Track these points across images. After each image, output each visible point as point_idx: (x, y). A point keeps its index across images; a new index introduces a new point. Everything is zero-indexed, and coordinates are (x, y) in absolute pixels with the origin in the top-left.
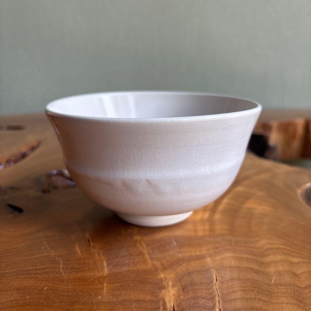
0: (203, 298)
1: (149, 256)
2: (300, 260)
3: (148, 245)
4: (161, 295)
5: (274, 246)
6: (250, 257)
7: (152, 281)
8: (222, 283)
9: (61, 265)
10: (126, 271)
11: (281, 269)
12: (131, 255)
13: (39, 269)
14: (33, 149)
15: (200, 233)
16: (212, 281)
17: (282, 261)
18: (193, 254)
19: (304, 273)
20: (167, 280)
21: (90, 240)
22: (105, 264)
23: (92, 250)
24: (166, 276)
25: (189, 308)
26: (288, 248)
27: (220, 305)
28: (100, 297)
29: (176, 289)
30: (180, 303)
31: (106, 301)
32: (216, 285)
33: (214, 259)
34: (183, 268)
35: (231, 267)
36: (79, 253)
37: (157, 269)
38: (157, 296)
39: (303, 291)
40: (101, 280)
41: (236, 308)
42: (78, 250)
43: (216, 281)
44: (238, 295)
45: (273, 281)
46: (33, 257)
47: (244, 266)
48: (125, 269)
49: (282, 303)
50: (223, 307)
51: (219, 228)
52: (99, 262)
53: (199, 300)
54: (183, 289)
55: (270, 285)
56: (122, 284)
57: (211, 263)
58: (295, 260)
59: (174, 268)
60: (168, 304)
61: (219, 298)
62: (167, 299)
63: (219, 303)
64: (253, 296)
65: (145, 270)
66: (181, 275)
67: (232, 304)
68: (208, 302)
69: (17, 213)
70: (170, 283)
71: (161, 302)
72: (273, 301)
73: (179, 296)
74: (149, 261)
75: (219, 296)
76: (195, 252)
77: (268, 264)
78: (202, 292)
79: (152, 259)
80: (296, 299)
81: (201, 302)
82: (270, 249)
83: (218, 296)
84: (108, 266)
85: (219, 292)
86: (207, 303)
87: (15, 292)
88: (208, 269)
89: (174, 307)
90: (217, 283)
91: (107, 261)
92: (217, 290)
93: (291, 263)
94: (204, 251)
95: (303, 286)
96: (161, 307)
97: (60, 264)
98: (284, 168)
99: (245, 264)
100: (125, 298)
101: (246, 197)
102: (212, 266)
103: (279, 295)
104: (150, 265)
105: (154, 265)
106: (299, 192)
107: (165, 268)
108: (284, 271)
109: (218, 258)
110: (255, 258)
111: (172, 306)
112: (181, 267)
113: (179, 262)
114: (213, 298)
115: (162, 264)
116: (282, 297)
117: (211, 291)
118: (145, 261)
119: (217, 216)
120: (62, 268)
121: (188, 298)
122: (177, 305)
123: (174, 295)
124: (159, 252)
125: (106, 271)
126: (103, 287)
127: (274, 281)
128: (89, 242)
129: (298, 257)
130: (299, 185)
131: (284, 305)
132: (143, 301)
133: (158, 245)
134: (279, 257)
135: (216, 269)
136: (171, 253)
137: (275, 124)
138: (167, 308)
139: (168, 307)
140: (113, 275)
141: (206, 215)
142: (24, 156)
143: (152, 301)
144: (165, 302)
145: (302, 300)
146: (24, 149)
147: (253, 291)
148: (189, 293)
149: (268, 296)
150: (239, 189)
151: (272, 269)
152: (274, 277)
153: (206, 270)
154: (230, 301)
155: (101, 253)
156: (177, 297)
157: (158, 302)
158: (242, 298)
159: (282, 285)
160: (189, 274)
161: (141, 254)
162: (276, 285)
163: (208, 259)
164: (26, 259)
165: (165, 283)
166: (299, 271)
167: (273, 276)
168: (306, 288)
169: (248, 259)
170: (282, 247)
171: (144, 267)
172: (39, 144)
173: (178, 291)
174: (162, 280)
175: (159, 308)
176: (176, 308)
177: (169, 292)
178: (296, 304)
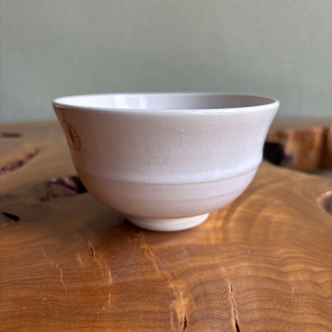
0: (217, 309)
1: (158, 265)
2: (322, 269)
3: (156, 254)
4: (171, 305)
5: (293, 255)
6: (268, 266)
7: (161, 291)
8: (238, 293)
9: (61, 275)
10: (133, 282)
11: (301, 278)
12: (138, 264)
13: (37, 279)
14: (31, 156)
15: (213, 242)
16: (227, 292)
17: (302, 270)
18: (206, 263)
19: (326, 282)
20: (178, 290)
21: (93, 249)
22: (110, 274)
23: (95, 259)
24: (177, 286)
25: (203, 319)
27: (236, 316)
28: (104, 308)
29: (187, 299)
30: (192, 314)
31: (110, 312)
32: (231, 296)
33: (229, 268)
34: (194, 278)
35: (247, 277)
36: (82, 263)
37: (166, 279)
38: (166, 307)
39: (326, 301)
40: (105, 290)
41: (254, 319)
42: (80, 259)
43: (232, 291)
44: (255, 306)
45: (293, 291)
46: (30, 267)
47: (262, 275)
48: (132, 278)
49: (303, 314)
50: (239, 318)
51: (233, 236)
52: (103, 272)
53: (213, 311)
54: (195, 300)
55: (290, 295)
56: (128, 294)
57: (226, 273)
58: (316, 269)
59: (186, 278)
60: (179, 315)
61: (235, 309)
62: (178, 310)
63: (235, 314)
64: (272, 307)
65: (153, 280)
66: (193, 285)
67: (249, 315)
68: (223, 313)
69: (13, 221)
70: (181, 293)
71: (172, 313)
72: (294, 312)
73: (191, 307)
74: (158, 270)
75: (235, 306)
76: (207, 261)
77: (286, 274)
78: (217, 303)
79: (160, 268)
80: (319, 309)
81: (216, 313)
82: (289, 258)
83: (234, 306)
84: (113, 275)
85: (234, 303)
86: (221, 313)
87: (10, 303)
88: (223, 279)
89: (185, 319)
90: (232, 293)
91: (111, 271)
92: (232, 300)
93: (313, 272)
94: (217, 260)
95: (326, 296)
96: (172, 318)
97: (59, 274)
98: (302, 176)
99: (263, 274)
100: (132, 309)
101: (262, 205)
102: (226, 275)
103: (300, 305)
104: (158, 275)
105: (163, 275)
106: (319, 200)
107: (175, 278)
108: (305, 281)
109: (233, 267)
110: (272, 267)
111: (184, 317)
112: (193, 277)
113: (190, 271)
114: (228, 309)
115: (172, 273)
116: (304, 307)
117: (226, 301)
118: (153, 271)
119: (231, 225)
120: (62, 278)
121: (201, 309)
122: (189, 317)
123: (185, 306)
124: (169, 262)
125: (111, 281)
126: (108, 298)
127: (294, 290)
128: (92, 251)
129: (319, 266)
130: (319, 194)
131: (306, 315)
132: (152, 312)
133: (167, 254)
134: (299, 266)
135: (231, 279)
136: (181, 262)
137: (290, 133)
138: (178, 320)
139: (179, 318)
140: (119, 285)
141: (219, 223)
142: (20, 163)
143: (162, 312)
144: (176, 313)
145: (325, 310)
146: (20, 156)
147: (271, 301)
148: (202, 304)
149: (288, 307)
150: (254, 197)
151: (291, 279)
152: (294, 287)
153: (221, 280)
154: (247, 311)
155: (105, 262)
156: (189, 307)
157: (168, 313)
158: (259, 309)
159: (302, 295)
160: (202, 284)
161: (149, 263)
162: (297, 294)
163: (223, 269)
164: (22, 269)
165: (175, 294)
166: (321, 281)
167: (293, 286)
168: (329, 298)
169: (265, 268)
170: (302, 256)
171: (153, 277)
172: (37, 152)
173: (190, 301)
174: (172, 291)
175: (169, 319)
176: (188, 319)
177: (180, 302)
178: (318, 315)
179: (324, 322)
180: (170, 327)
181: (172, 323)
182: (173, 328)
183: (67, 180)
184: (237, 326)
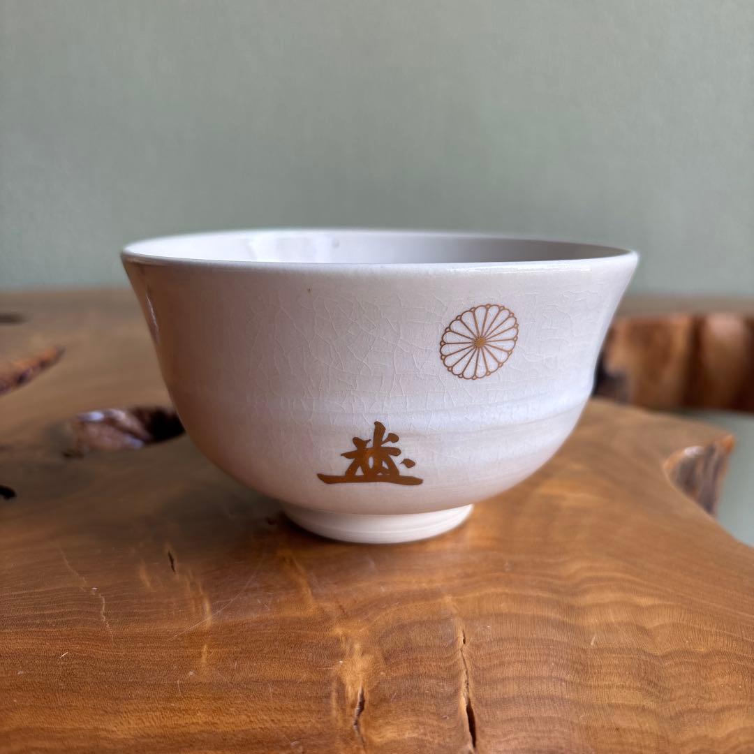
0: (430, 677)
1: (311, 590)
2: (657, 602)
3: (309, 567)
4: (335, 670)
5: (601, 574)
6: (546, 595)
7: (314, 641)
8: (478, 647)
9: (103, 609)
10: (256, 622)
11: (612, 618)
12: (269, 588)
13: (50, 616)
14: (44, 365)
16: (453, 644)
17: (616, 603)
18: (415, 587)
19: (662, 626)
20: (350, 640)
21: (174, 557)
22: (207, 606)
23: (177, 576)
24: (349, 631)
25: (399, 697)
26: (631, 578)
27: (470, 690)
28: (191, 673)
29: (369, 658)
30: (377, 686)
31: (205, 681)
32: (463, 651)
33: (461, 598)
34: (385, 618)
35: (499, 615)
36: (148, 584)
37: (327, 618)
38: (325, 673)
39: (657, 663)
40: (195, 638)
41: (506, 696)
42: (144, 576)
43: (464, 642)
45: (592, 644)
46: (36, 591)
47: (530, 613)
48: (254, 616)
49: (609, 687)
50: (475, 695)
52: (193, 602)
53: (423, 682)
54: (386, 659)
55: (585, 651)
56: (244, 647)
57: (454, 606)
58: (645, 601)
59: (369, 616)
60: (349, 689)
61: (468, 678)
62: (348, 679)
63: (467, 687)
64: (546, 673)
65: (299, 619)
66: (384, 631)
67: (497, 689)
68: (443, 686)
70: (357, 647)
71: (334, 685)
72: (591, 683)
73: (376, 673)
74: (311, 601)
75: (469, 672)
76: (417, 583)
77: (583, 611)
78: (430, 665)
79: (316, 596)
80: (643, 679)
81: (427, 684)
82: (591, 579)
83: (467, 672)
84: (213, 609)
85: (468, 665)
86: (439, 686)
88: (447, 619)
89: (362, 696)
90: (466, 648)
91: (211, 601)
92: (464, 660)
93: (638, 609)
94: (438, 581)
95: (659, 653)
96: (334, 694)
97: (99, 605)
100: (250, 676)
102: (455, 612)
103: (604, 670)
104: (311, 609)
105: (322, 610)
106: (667, 466)
107: (345, 616)
108: (619, 624)
109: (470, 596)
110: (555, 597)
111: (360, 692)
112: (384, 614)
113: (379, 603)
114: (454, 677)
115: (341, 606)
116: (611, 674)
117: (451, 663)
118: (301, 600)
120: (105, 614)
121: (396, 677)
122: (371, 692)
123: (364, 670)
124: (336, 584)
125: (209, 620)
126: (200, 653)
127: (596, 643)
128: (172, 561)
129: (652, 595)
130: (667, 452)
131: (614, 690)
132: (293, 682)
134: (609, 596)
135: (465, 619)
137: (621, 325)
138: (347, 697)
139: (350, 695)
140: (226, 630)
142: (21, 379)
143: (313, 683)
144: (343, 684)
145: (655, 680)
146: (20, 364)
147: (546, 662)
148: (400, 667)
149: (578, 673)
151: (592, 620)
152: (596, 635)
153: (442, 621)
154: (494, 682)
155: (199, 583)
156: (372, 674)
157: (329, 682)
159: (611, 651)
160: (402, 627)
161: (293, 586)
162: (600, 650)
163: (448, 599)
164: (18, 595)
165: (345, 647)
166: (652, 623)
167: (594, 634)
168: (665, 657)
169: (538, 600)
170: (619, 575)
171: (298, 614)
172: (58, 355)
173: (376, 661)
174: (338, 641)
175: (328, 696)
176: (367, 697)
177: (353, 664)
178: (640, 689)
179: (651, 704)
180: (328, 711)
181: (334, 704)
182: (334, 713)
183: (122, 416)
184: (470, 711)
